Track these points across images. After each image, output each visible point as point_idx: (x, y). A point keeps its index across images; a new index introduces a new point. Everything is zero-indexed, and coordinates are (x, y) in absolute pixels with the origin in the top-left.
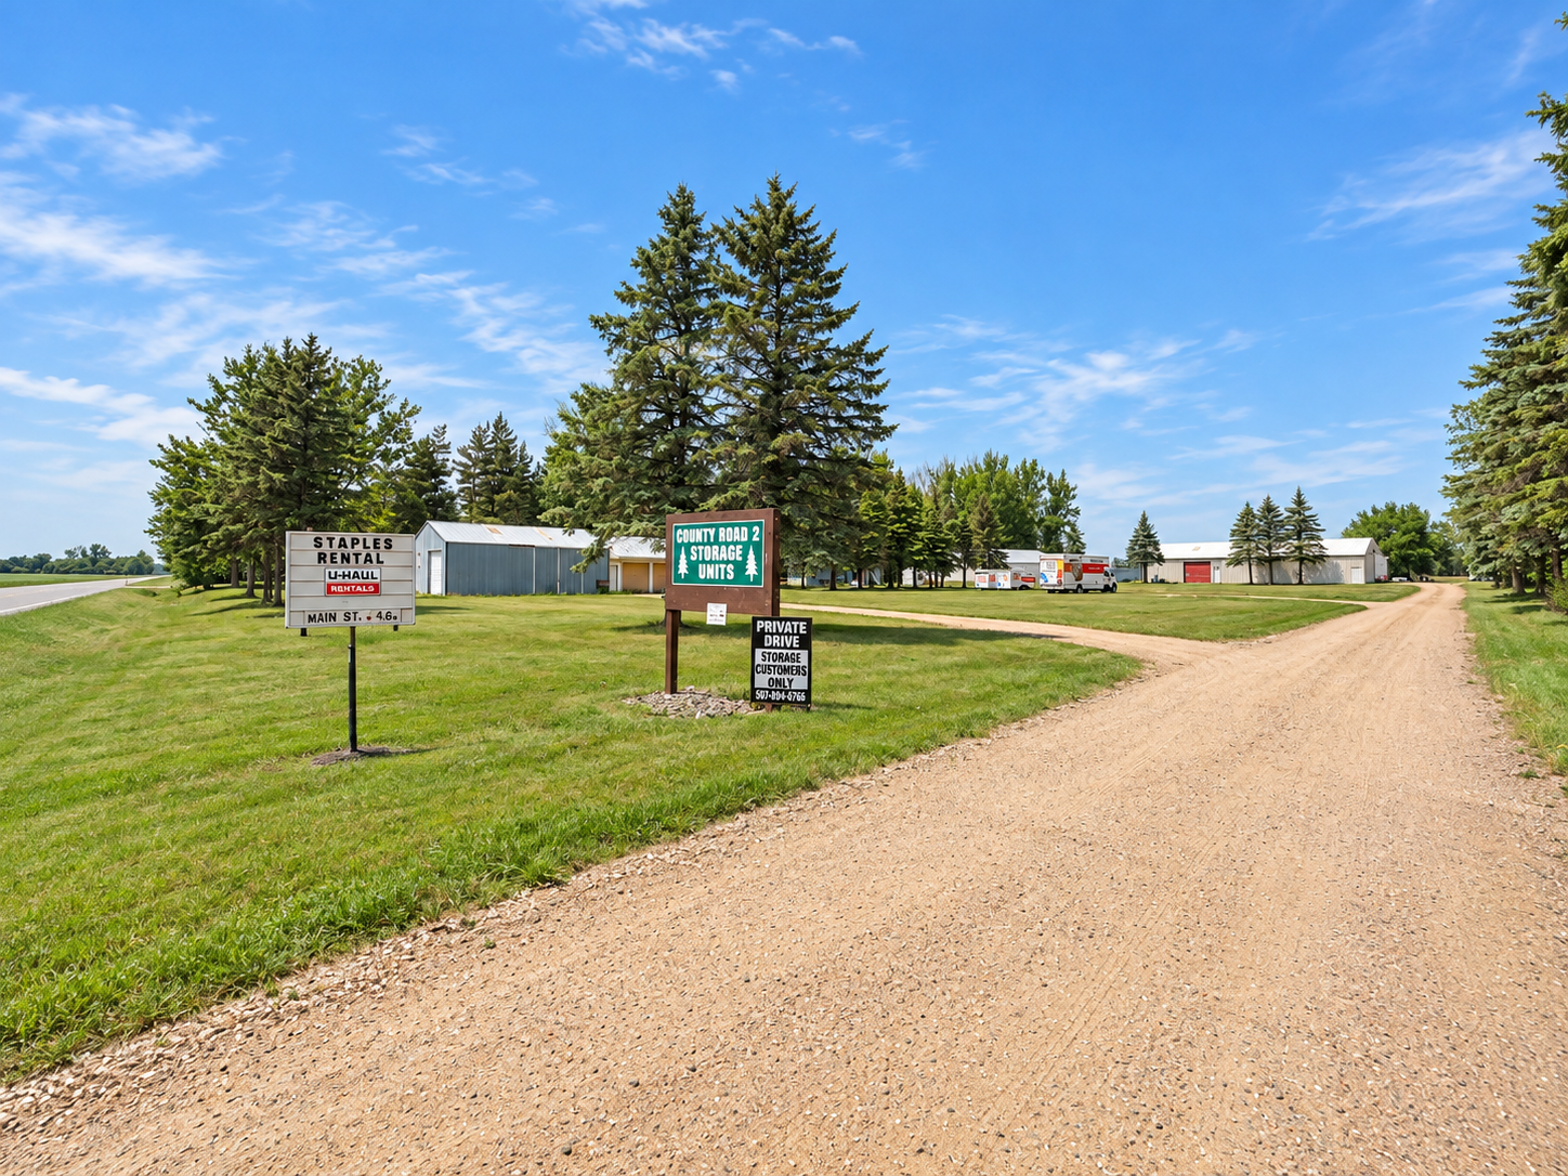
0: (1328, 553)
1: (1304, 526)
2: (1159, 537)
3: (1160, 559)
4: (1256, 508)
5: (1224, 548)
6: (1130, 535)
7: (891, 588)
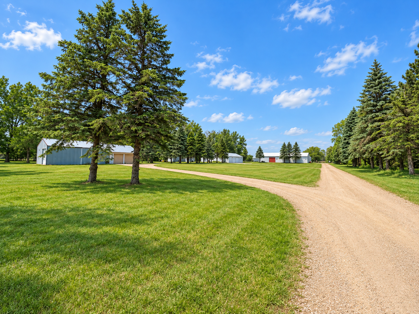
0: (302, 156)
1: (297, 149)
2: (263, 151)
3: (263, 157)
4: (287, 144)
5: (278, 154)
6: (257, 150)
7: (197, 163)
